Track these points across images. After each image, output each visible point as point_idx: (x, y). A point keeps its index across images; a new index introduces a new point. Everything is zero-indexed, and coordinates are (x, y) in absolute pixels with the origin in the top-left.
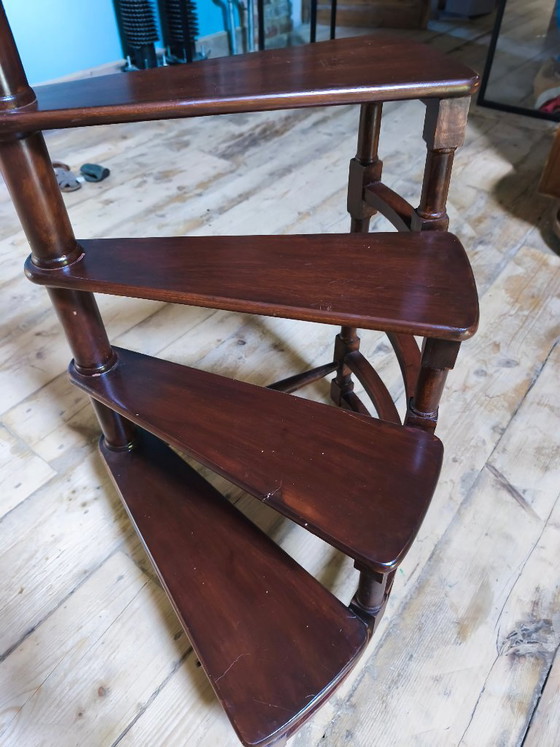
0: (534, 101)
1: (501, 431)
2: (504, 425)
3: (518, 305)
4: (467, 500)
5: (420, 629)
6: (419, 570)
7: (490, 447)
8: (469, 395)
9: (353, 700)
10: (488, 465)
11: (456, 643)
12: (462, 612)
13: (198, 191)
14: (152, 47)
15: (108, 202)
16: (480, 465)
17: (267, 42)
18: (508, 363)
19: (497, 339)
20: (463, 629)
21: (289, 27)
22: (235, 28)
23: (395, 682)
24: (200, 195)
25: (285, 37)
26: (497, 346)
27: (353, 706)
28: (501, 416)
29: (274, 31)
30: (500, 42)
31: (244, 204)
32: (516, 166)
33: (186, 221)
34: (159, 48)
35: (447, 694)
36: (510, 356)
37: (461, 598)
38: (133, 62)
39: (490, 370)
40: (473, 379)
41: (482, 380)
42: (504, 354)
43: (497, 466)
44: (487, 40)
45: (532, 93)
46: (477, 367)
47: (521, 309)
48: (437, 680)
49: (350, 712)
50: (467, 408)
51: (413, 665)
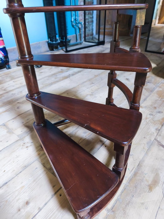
0: (161, 51)
1: (158, 130)
2: (160, 128)
3: (161, 98)
4: (149, 149)
5: (136, 187)
6: (134, 169)
7: (156, 134)
8: (148, 120)
9: (113, 209)
10: (155, 139)
11: (148, 192)
12: (150, 182)
13: (67, 70)
14: (56, 36)
15: (41, 73)
16: (153, 139)
17: (86, 38)
18: (159, 112)
19: (155, 106)
20: (151, 188)
21: (92, 34)
22: (78, 34)
23: (128, 204)
24: (67, 71)
25: (91, 37)
26: (155, 108)
27: (113, 211)
28: (158, 126)
29: (88, 35)
30: (150, 39)
31: (79, 73)
32: (157, 65)
33: (63, 77)
34: (57, 38)
35: (147, 209)
36: (160, 110)
37: (149, 178)
38: (50, 41)
39: (154, 114)
40: (149, 116)
41: (152, 116)
42: (158, 110)
43: (158, 140)
44: (147, 38)
45: (160, 49)
46: (150, 113)
47: (162, 98)
48: (142, 204)
49: (112, 213)
50: (147, 123)
51: (134, 199)
